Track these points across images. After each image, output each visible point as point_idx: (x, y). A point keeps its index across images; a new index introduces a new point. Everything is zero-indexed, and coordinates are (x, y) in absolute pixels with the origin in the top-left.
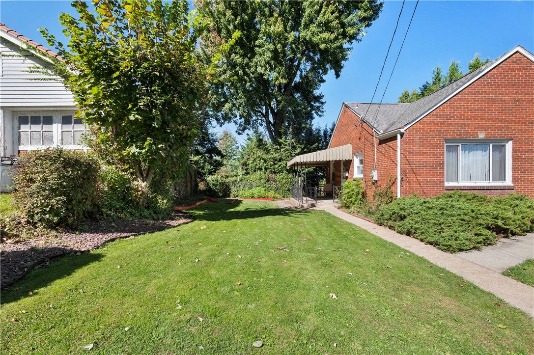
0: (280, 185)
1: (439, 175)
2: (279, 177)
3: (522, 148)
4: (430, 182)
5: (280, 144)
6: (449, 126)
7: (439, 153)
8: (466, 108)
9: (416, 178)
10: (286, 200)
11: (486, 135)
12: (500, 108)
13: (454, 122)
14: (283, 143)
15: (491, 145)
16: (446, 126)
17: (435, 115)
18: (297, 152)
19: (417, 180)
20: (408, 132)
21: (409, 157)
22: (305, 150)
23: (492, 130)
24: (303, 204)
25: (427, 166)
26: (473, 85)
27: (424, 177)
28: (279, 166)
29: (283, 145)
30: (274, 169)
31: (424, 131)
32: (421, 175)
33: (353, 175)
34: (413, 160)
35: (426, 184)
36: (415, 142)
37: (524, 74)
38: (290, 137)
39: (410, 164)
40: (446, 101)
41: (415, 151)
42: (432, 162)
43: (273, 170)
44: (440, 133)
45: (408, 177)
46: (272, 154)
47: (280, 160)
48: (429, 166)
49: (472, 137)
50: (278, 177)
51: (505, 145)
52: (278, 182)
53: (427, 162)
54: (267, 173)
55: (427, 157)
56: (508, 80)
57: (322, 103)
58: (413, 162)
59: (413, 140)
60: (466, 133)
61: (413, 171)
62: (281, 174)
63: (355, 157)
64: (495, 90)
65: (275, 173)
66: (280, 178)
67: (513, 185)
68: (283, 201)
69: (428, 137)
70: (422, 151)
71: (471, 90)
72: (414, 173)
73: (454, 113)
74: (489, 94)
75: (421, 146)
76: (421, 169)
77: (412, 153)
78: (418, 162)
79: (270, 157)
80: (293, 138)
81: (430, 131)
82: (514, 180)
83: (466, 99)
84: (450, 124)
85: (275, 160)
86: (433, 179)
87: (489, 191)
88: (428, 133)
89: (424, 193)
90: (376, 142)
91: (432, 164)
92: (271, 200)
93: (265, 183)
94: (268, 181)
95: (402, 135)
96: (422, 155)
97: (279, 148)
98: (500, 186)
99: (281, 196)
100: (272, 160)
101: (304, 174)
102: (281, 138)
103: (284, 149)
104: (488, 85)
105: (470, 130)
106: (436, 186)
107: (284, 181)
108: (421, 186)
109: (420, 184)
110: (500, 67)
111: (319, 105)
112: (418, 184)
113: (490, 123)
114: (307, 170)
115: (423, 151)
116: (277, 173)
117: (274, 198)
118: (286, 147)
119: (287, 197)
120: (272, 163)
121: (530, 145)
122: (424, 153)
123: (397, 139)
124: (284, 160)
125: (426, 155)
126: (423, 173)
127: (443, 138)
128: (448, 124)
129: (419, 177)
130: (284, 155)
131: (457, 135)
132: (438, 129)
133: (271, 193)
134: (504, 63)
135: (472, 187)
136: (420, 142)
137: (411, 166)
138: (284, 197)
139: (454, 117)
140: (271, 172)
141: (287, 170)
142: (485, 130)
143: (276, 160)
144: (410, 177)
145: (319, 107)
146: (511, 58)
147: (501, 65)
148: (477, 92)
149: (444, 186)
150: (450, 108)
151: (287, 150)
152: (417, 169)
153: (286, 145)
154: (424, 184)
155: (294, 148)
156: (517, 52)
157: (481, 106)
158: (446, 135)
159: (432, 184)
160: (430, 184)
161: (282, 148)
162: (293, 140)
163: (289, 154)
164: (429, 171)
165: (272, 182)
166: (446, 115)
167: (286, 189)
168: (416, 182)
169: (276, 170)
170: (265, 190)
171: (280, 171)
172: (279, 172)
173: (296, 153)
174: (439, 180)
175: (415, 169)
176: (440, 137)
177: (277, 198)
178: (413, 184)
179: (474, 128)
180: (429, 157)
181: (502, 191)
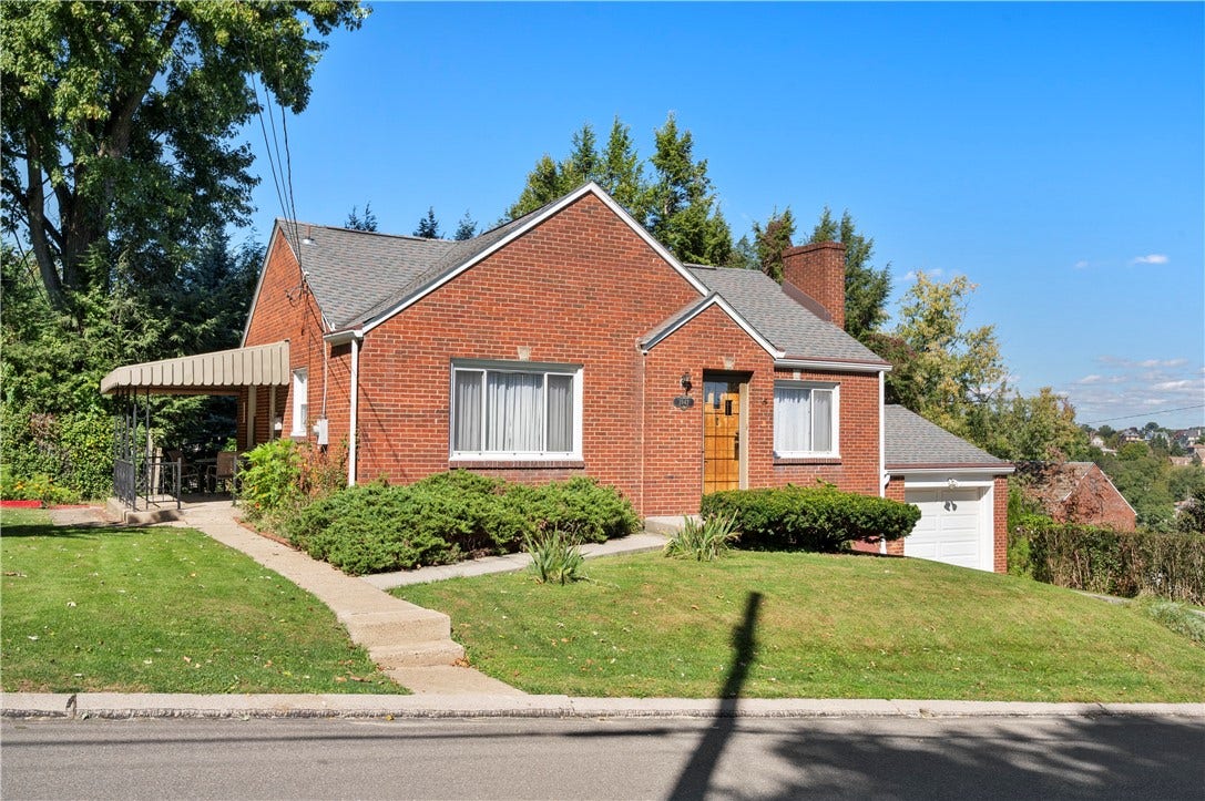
0: (73, 454)
1: (437, 436)
2: (70, 425)
3: (600, 384)
4: (417, 451)
5: (80, 312)
6: (459, 331)
7: (438, 387)
8: (494, 295)
9: (388, 440)
10: (94, 505)
11: (532, 354)
12: (559, 300)
13: (469, 322)
14: (91, 309)
15: (546, 376)
16: (453, 330)
17: (431, 305)
18: (144, 342)
19: (390, 446)
20: (371, 337)
21: (372, 395)
22: (175, 337)
23: (544, 345)
24: (137, 514)
25: (411, 416)
26: (509, 249)
27: (405, 440)
28: (73, 389)
29: (90, 315)
30: (54, 397)
31: (407, 338)
32: (398, 435)
33: (290, 428)
34: (381, 400)
35: (409, 456)
36: (387, 361)
37: (603, 237)
38: (118, 287)
39: (374, 410)
40: (455, 277)
41: (386, 380)
42: (422, 406)
43: (49, 402)
44: (442, 344)
45: (369, 440)
46: (48, 344)
47: (79, 366)
48: (416, 416)
49: (507, 357)
50: (67, 427)
51: (572, 377)
52: (66, 445)
53: (412, 406)
54: (24, 410)
55: (412, 396)
56: (575, 247)
57: (248, 180)
58: (382, 405)
59: (384, 356)
60: (495, 347)
61: (381, 426)
62: (80, 414)
63: (296, 378)
64: (550, 263)
65: (55, 410)
66: (75, 430)
67: (582, 459)
68: (84, 509)
69: (415, 352)
70: (401, 381)
71: (505, 257)
72: (384, 430)
73: (471, 303)
74: (539, 271)
75: (400, 371)
76: (400, 421)
77: (380, 385)
78: (393, 406)
79: (38, 353)
80: (131, 293)
81: (420, 338)
82: (587, 449)
83: (494, 275)
84: (462, 326)
85: (58, 364)
86: (423, 446)
87: (537, 472)
88: (417, 343)
89: (405, 476)
90: (327, 348)
91: (423, 411)
92: (34, 506)
93: (16, 447)
94: (27, 438)
95: (360, 342)
96: (403, 391)
97: (75, 323)
98: (557, 462)
99: (78, 494)
100: (47, 366)
101: (168, 416)
102: (85, 291)
103: (93, 330)
104: (537, 252)
105: (503, 343)
106: (431, 461)
107: (90, 441)
108: (398, 461)
109: (396, 456)
110: (559, 218)
111: (236, 187)
112: (390, 455)
113: (541, 331)
114: (177, 403)
115: (404, 381)
116: (67, 412)
117: (47, 500)
118: (103, 322)
119: (98, 497)
120: (45, 375)
121: (613, 380)
122: (405, 386)
123: (350, 352)
124: (95, 367)
125: (411, 391)
126: (404, 430)
127: (447, 355)
128: (457, 326)
129: (395, 440)
130: (94, 349)
131: (475, 351)
132: (436, 335)
133: (39, 483)
134: (567, 210)
135: (504, 462)
136: (399, 361)
137: (376, 415)
138: (87, 496)
139: (471, 313)
140: (41, 407)
141: (105, 404)
142: (530, 344)
143: (62, 366)
144: (375, 440)
145: (238, 191)
146: (579, 203)
147: (561, 214)
148: (515, 263)
149: (446, 461)
150: (462, 292)
151: (106, 334)
152: (389, 421)
153: (103, 316)
154: (404, 456)
155: (133, 327)
156: (590, 192)
157: (523, 293)
158: (452, 350)
159: (422, 456)
160: (417, 456)
161: (88, 325)
162: (129, 302)
163: (113, 347)
164: (417, 426)
165: (42, 442)
166: (455, 306)
167: (97, 469)
168: (388, 450)
169: (60, 399)
170: (13, 473)
171: (77, 405)
172: (73, 408)
173: (140, 344)
174: (436, 446)
175: (386, 421)
176: (439, 354)
177: (59, 501)
178: (381, 455)
179: (510, 338)
180: (417, 396)
181: (562, 471)
